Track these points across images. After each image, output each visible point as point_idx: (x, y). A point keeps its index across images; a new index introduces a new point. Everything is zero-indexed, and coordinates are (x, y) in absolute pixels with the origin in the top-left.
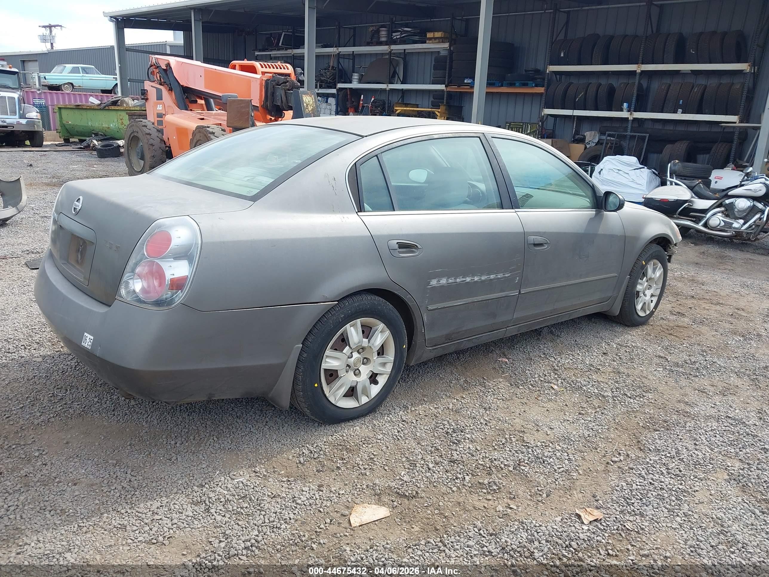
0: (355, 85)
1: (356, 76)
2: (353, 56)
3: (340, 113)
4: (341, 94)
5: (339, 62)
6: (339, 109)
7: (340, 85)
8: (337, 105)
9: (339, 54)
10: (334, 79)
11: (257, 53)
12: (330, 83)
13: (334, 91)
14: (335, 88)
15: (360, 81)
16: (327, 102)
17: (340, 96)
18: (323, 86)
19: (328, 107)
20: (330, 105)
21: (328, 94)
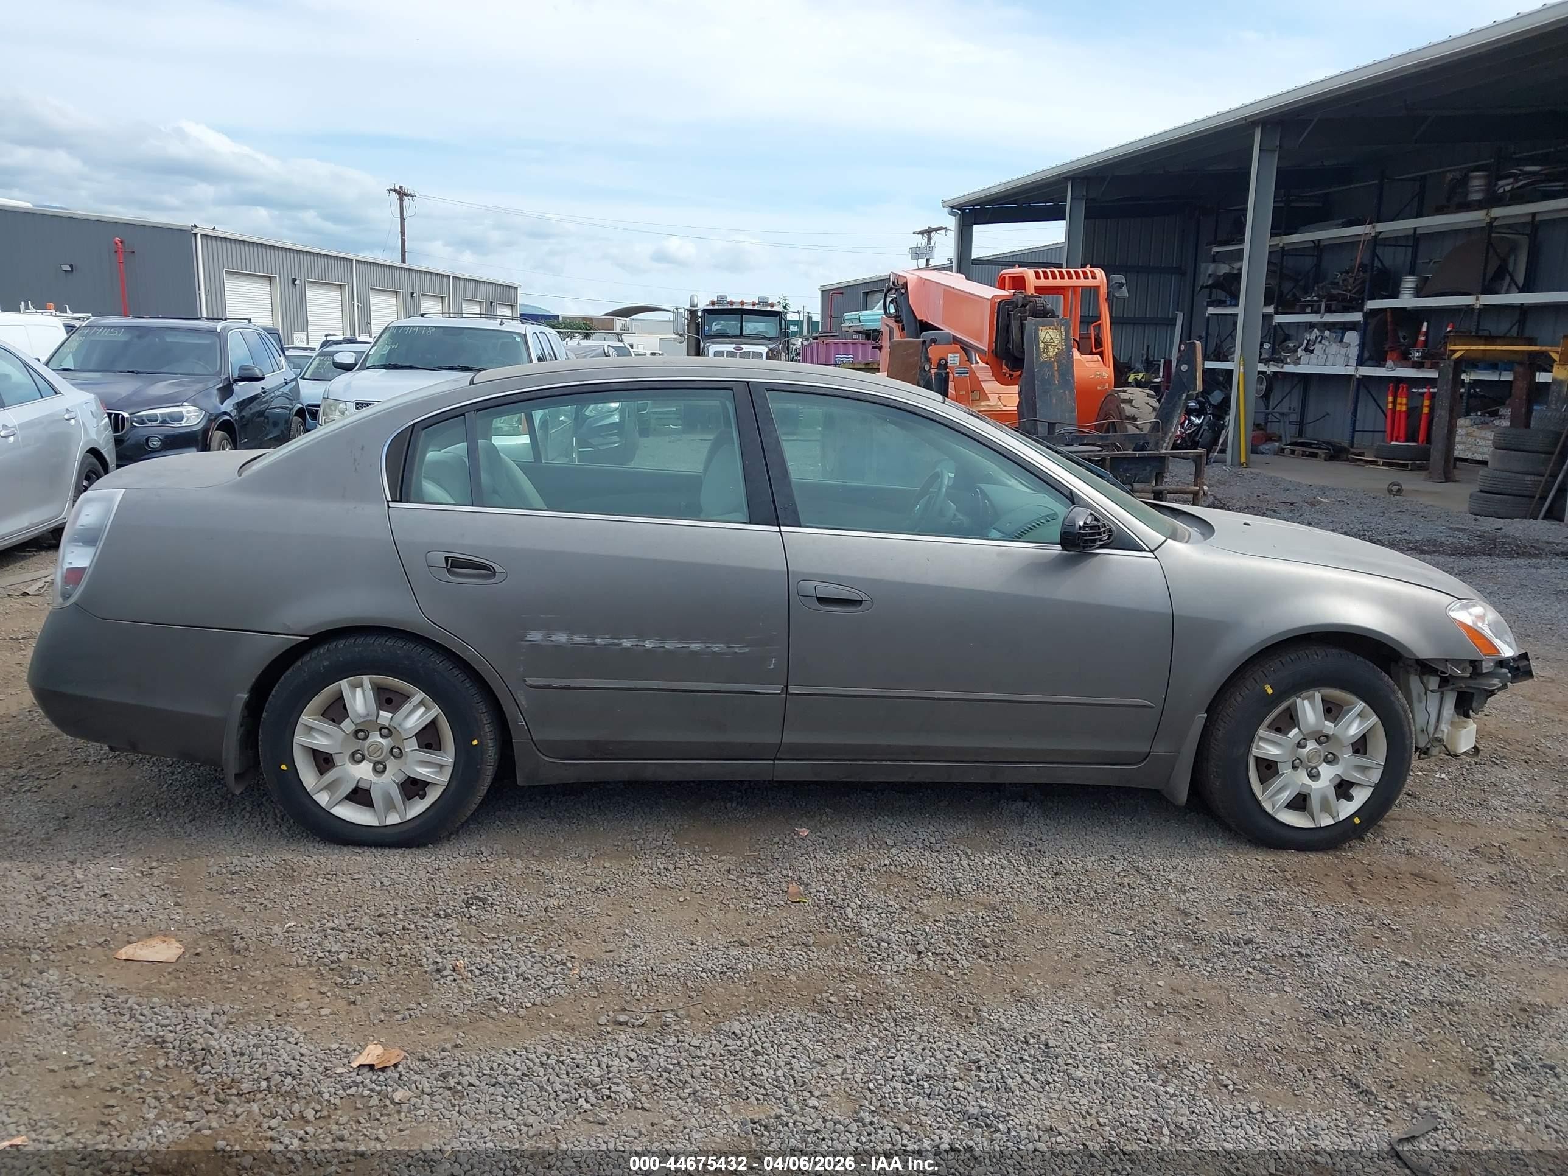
0: (1407, 300)
1: (1409, 283)
2: (1416, 239)
3: (1369, 362)
4: (1373, 322)
5: (1374, 255)
6: (1366, 355)
7: (1371, 304)
8: (1362, 346)
9: (1376, 237)
10: (1361, 292)
11: (1215, 249)
12: (1352, 299)
13: (1357, 317)
14: (1361, 310)
15: (1418, 293)
16: (1341, 341)
17: (1371, 328)
18: (1333, 308)
19: (1343, 351)
20: (1348, 345)
21: (1345, 323)
